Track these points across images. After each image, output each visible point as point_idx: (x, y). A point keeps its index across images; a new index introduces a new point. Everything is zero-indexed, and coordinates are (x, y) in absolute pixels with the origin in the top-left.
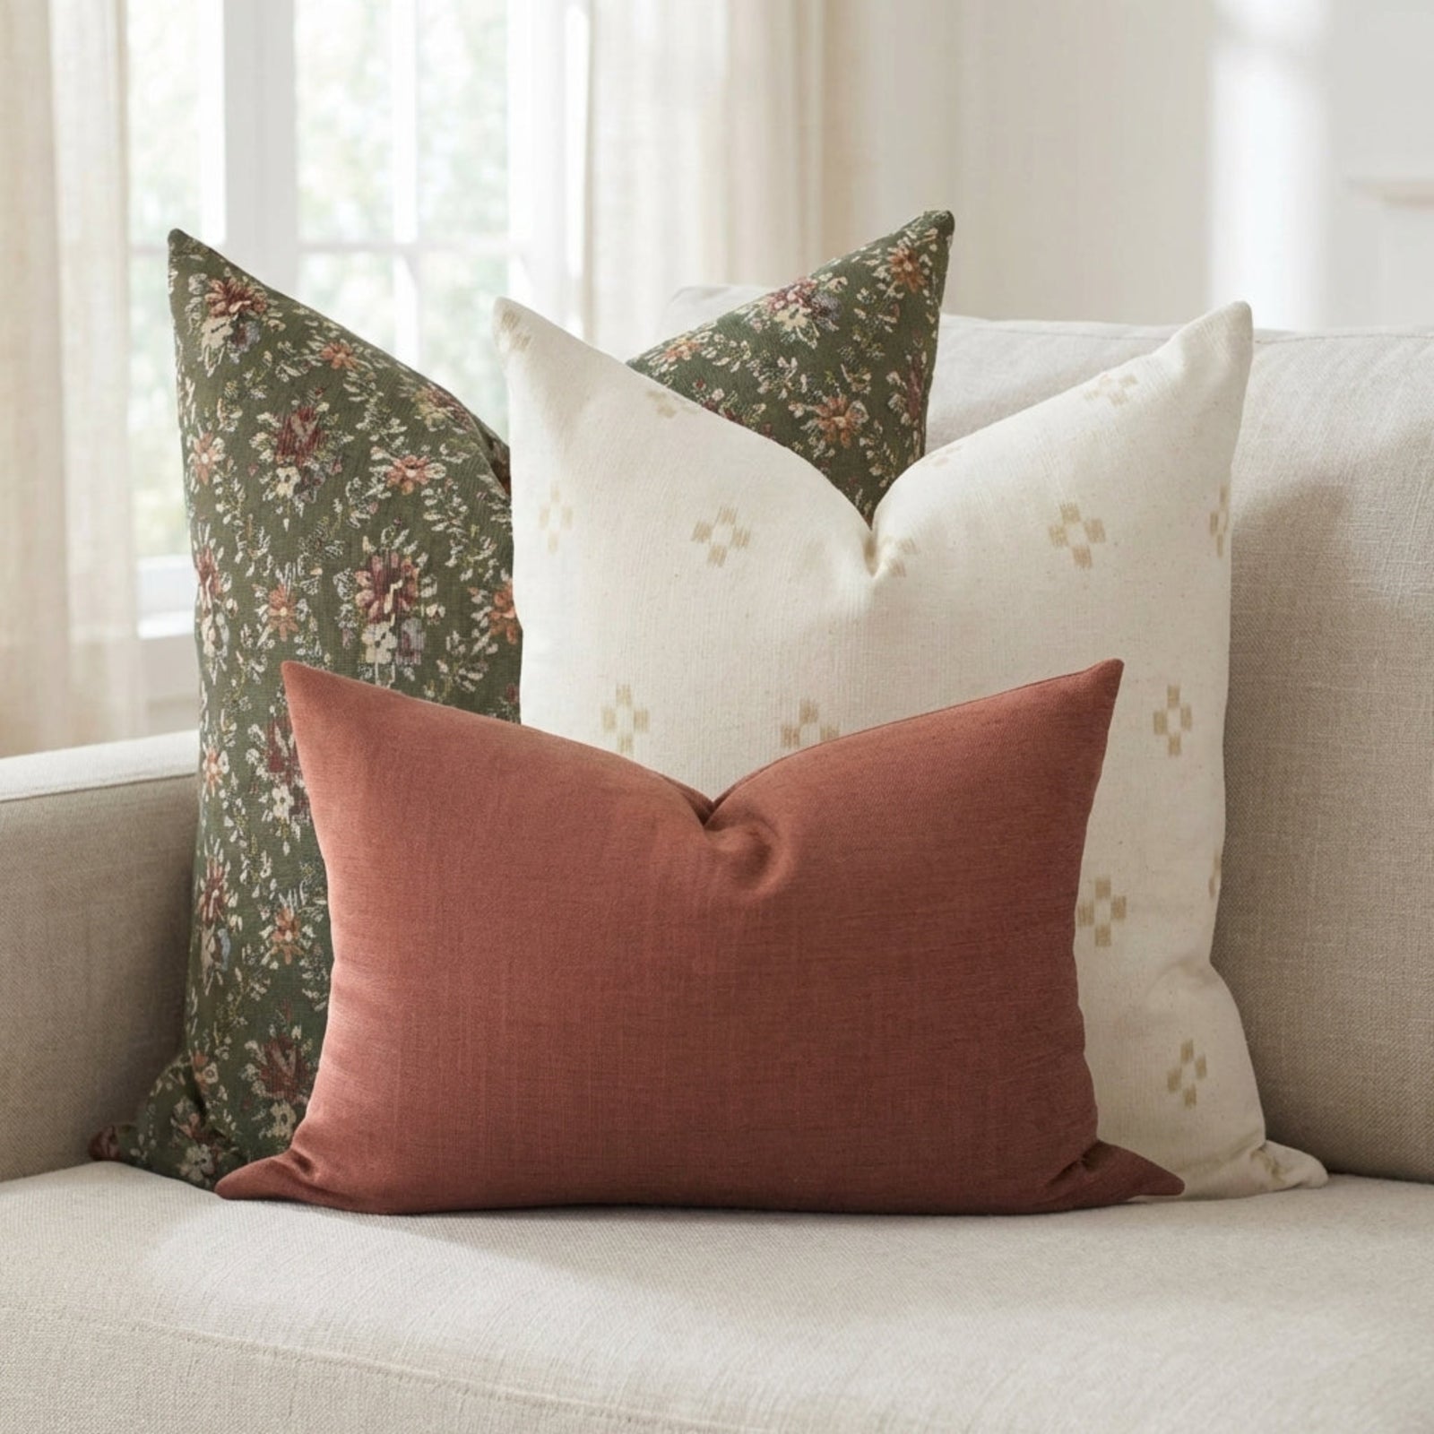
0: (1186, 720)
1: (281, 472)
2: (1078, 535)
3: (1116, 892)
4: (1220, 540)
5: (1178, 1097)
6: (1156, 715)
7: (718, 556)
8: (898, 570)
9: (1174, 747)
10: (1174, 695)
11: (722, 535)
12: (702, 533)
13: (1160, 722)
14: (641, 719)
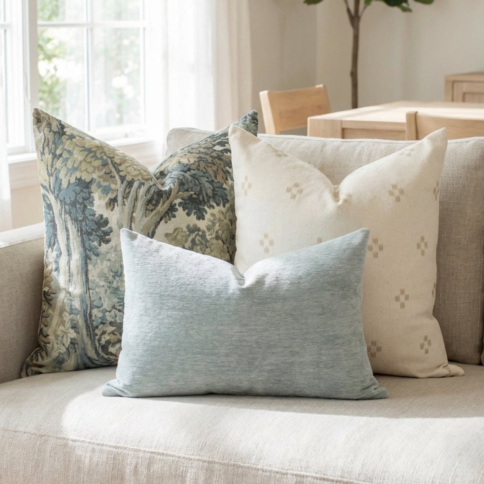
0: (426, 245)
2: (397, 193)
3: (406, 293)
4: (436, 195)
5: (423, 351)
6: (418, 244)
7: (294, 197)
8: (346, 201)
9: (423, 253)
10: (423, 239)
11: (295, 191)
12: (289, 190)
13: (419, 246)
14: (271, 243)
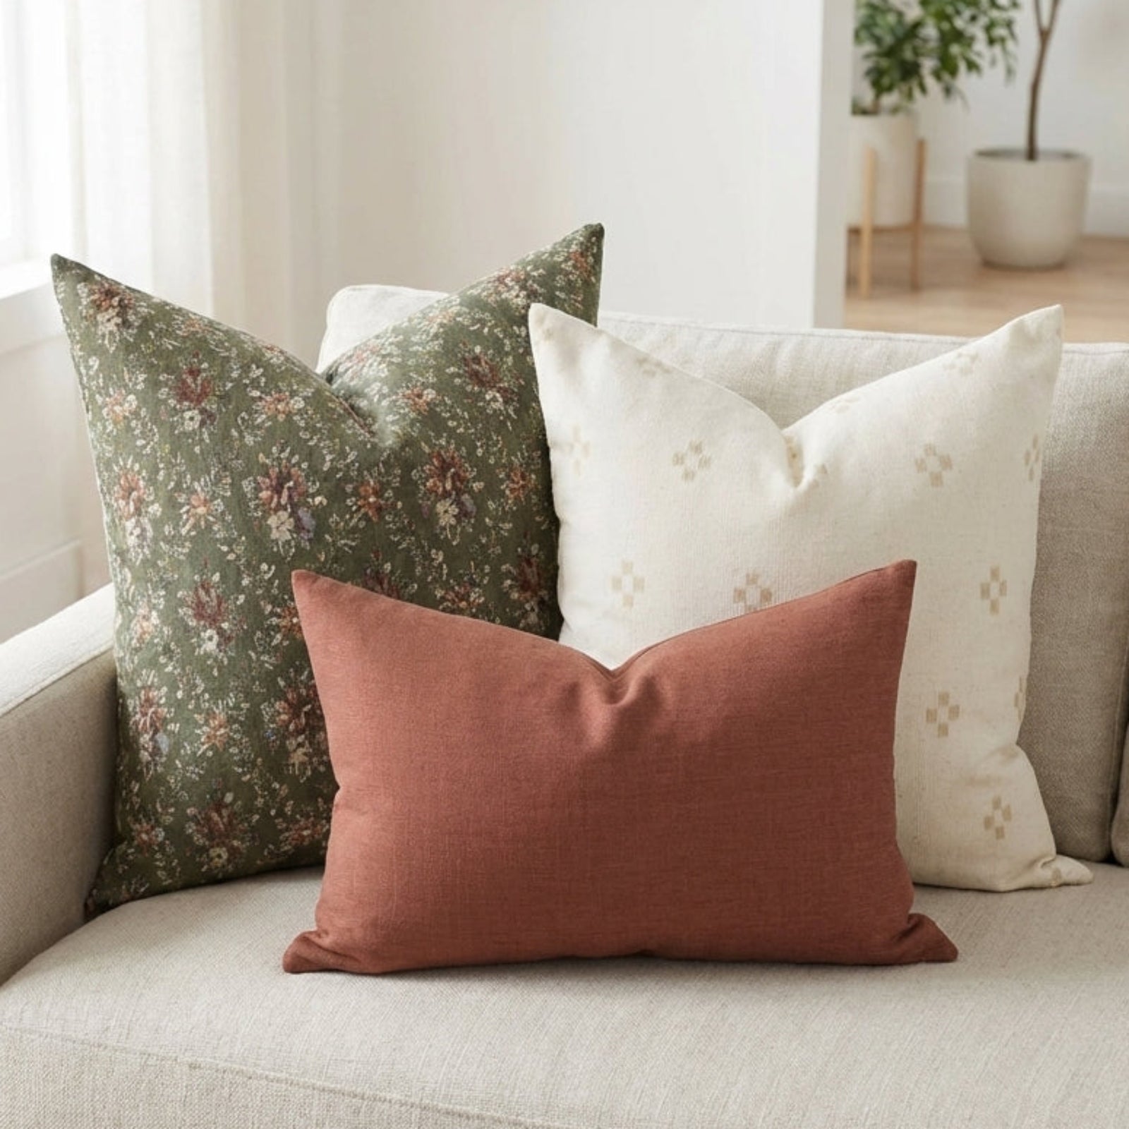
0: (1003, 589)
1: (188, 415)
2: (934, 464)
3: (952, 702)
4: (1032, 469)
5: (992, 832)
6: (983, 587)
7: (690, 476)
9: (994, 607)
10: (995, 574)
11: (692, 461)
12: (679, 460)
13: (985, 592)
14: (639, 584)
